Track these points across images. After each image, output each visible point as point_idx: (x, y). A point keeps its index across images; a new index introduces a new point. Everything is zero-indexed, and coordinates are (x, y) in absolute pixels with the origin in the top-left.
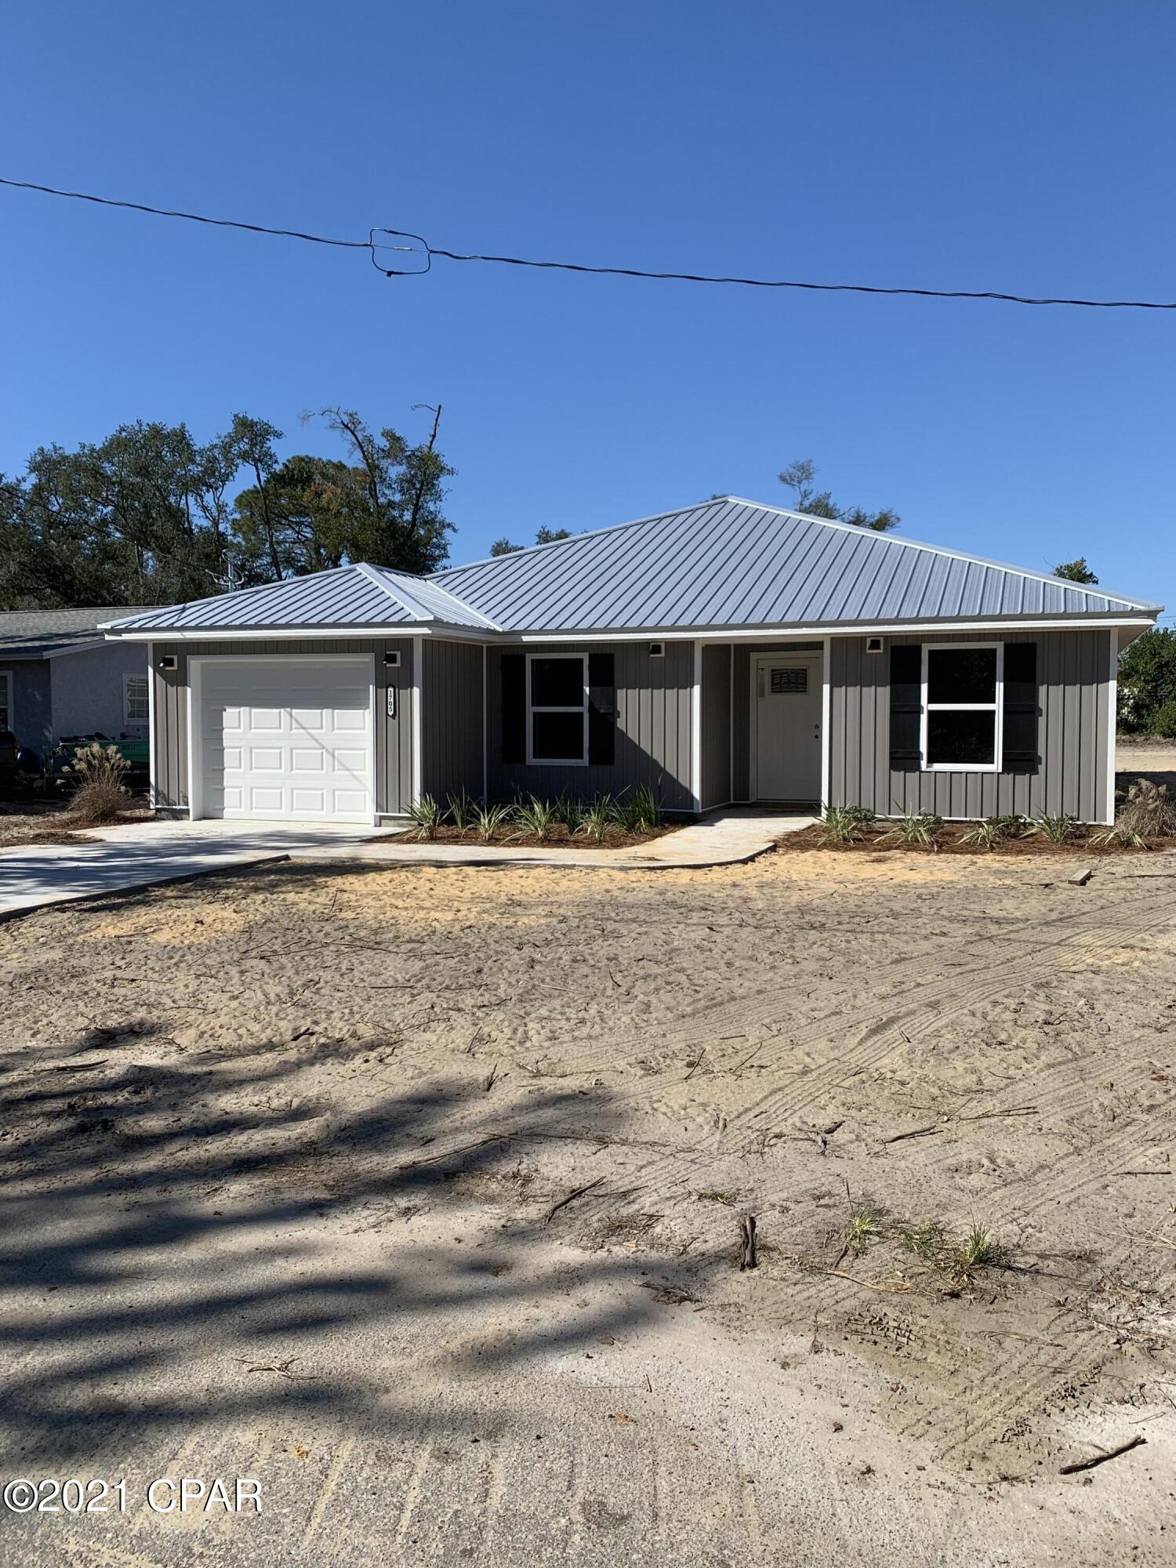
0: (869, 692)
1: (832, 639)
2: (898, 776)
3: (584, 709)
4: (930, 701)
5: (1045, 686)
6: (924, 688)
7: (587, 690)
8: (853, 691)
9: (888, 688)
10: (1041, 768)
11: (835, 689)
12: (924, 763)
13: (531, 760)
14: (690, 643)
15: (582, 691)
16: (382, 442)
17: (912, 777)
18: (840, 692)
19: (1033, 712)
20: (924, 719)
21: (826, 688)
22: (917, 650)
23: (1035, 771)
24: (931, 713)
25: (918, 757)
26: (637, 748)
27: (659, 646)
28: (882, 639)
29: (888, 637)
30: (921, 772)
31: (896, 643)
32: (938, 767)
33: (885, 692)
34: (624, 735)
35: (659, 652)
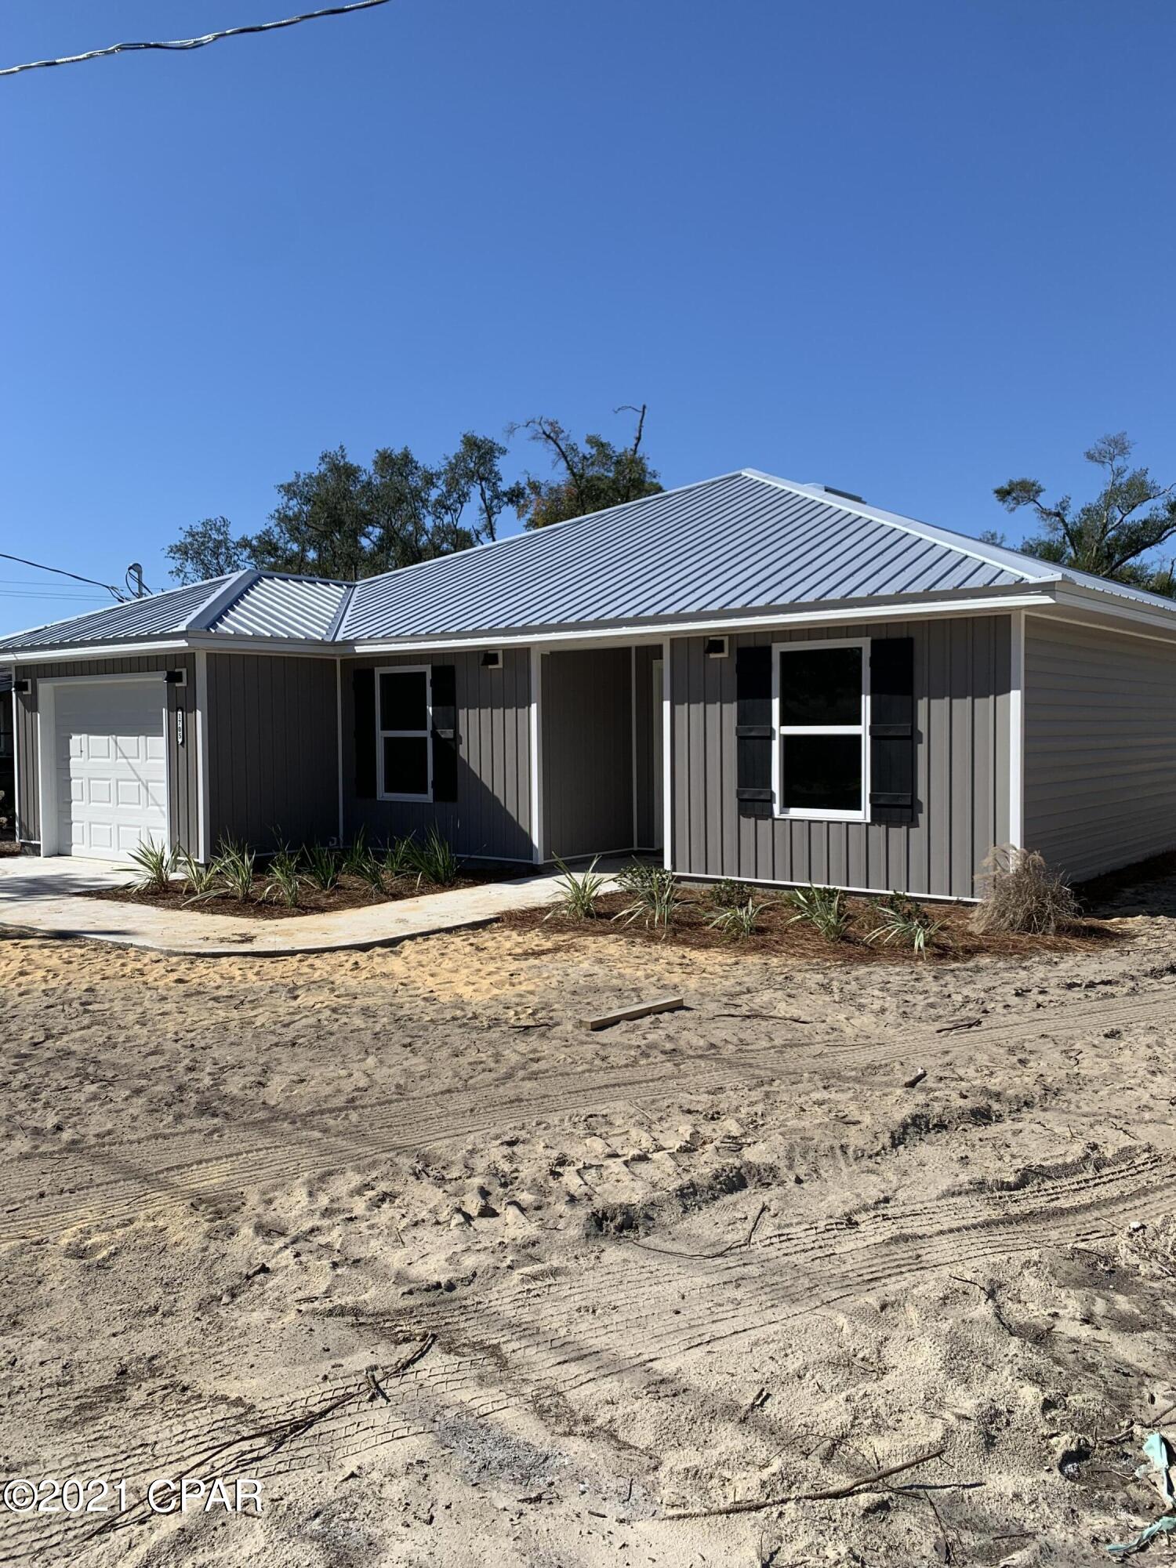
0: (713, 709)
1: (672, 640)
2: (748, 823)
3: (426, 734)
4: (783, 723)
5: (925, 700)
6: (776, 703)
7: (430, 709)
8: (697, 709)
9: (735, 705)
10: (922, 818)
11: (677, 707)
12: (776, 807)
13: (382, 794)
14: (524, 651)
15: (425, 710)
16: (586, 449)
17: (764, 825)
18: (682, 709)
19: (912, 737)
20: (776, 746)
21: (667, 705)
22: (767, 651)
23: (913, 822)
24: (788, 740)
25: (770, 801)
26: (478, 781)
27: (496, 655)
28: (726, 640)
29: (734, 635)
30: (774, 819)
31: (744, 644)
32: (796, 813)
33: (731, 710)
34: (466, 765)
35: (496, 662)
